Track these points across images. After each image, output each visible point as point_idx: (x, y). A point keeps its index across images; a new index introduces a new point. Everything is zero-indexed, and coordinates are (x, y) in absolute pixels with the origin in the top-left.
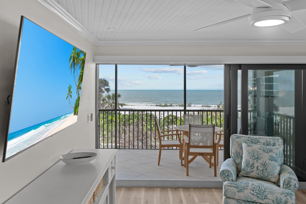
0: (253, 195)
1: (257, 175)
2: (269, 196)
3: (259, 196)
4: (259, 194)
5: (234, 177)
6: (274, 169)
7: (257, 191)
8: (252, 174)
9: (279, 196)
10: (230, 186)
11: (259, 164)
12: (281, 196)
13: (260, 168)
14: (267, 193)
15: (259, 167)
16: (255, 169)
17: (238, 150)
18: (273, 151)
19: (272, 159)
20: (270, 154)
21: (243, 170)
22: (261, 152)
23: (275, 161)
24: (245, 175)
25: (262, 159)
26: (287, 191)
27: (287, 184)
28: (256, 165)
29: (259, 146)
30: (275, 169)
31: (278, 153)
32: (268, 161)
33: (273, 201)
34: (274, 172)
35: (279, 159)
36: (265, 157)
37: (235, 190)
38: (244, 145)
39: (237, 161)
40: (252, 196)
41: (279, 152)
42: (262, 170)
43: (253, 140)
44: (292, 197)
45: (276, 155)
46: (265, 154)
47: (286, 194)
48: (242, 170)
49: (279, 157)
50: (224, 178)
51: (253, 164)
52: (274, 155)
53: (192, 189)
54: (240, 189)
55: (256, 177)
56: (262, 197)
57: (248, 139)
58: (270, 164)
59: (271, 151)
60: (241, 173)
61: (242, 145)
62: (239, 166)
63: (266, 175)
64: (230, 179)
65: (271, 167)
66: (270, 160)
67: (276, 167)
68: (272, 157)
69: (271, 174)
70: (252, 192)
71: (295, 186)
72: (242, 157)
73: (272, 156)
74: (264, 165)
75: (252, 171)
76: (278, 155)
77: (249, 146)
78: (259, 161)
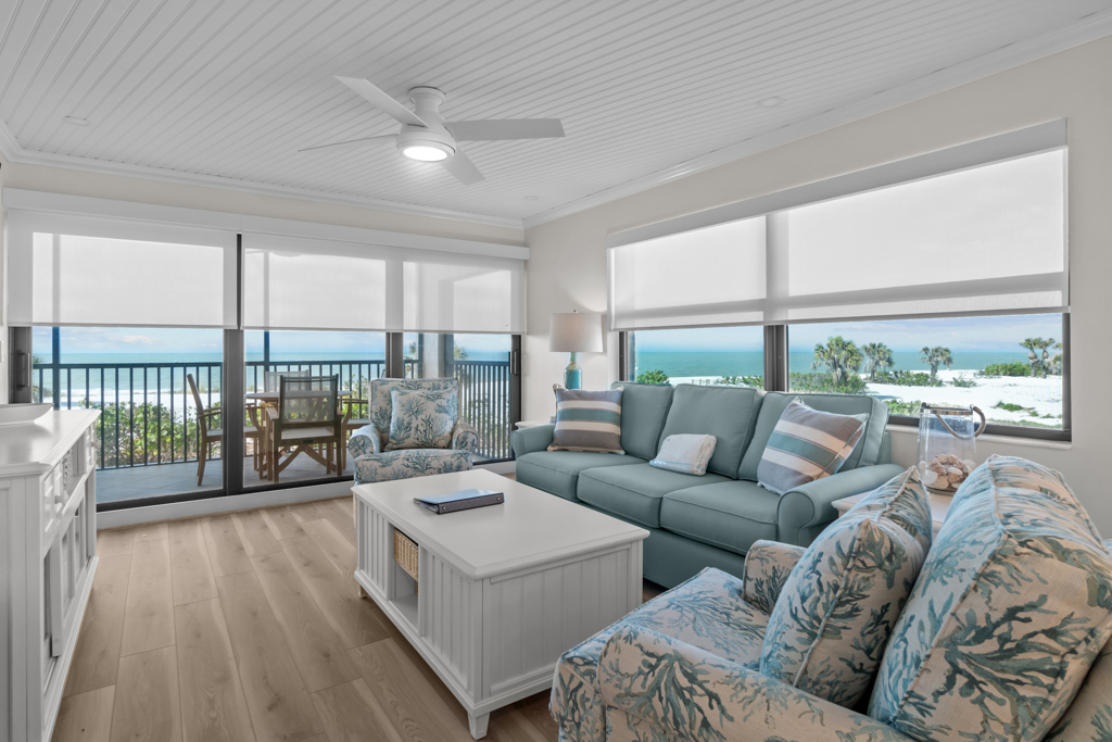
0: (408, 466)
1: (417, 442)
2: (434, 463)
3: (417, 465)
4: (417, 463)
5: (375, 447)
6: (444, 425)
7: (414, 459)
8: (407, 442)
9: (449, 458)
10: (368, 460)
11: (420, 422)
12: (451, 460)
13: (422, 428)
14: (430, 459)
15: (420, 426)
16: (413, 430)
17: (384, 405)
18: (443, 396)
19: (441, 410)
20: (438, 401)
21: (393, 437)
22: (423, 400)
23: (445, 412)
24: (395, 446)
25: (424, 412)
26: (461, 451)
27: (462, 443)
28: (413, 426)
29: (419, 392)
32: (434, 414)
33: (440, 470)
36: (430, 408)
37: (377, 464)
38: (394, 394)
39: (382, 427)
40: (406, 469)
42: (425, 431)
44: (468, 458)
45: (447, 403)
46: (430, 403)
47: (459, 455)
48: (391, 440)
50: (357, 450)
51: (409, 424)
52: (444, 403)
53: (288, 508)
54: (385, 461)
55: (415, 445)
57: (400, 383)
58: (437, 419)
59: (439, 396)
60: (389, 445)
61: (390, 396)
62: (385, 435)
63: (431, 438)
64: (368, 450)
65: (439, 423)
66: (437, 411)
68: (441, 407)
69: (439, 434)
70: (406, 462)
72: (390, 418)
73: (440, 404)
74: (428, 422)
75: (408, 437)
77: (403, 394)
78: (419, 417)
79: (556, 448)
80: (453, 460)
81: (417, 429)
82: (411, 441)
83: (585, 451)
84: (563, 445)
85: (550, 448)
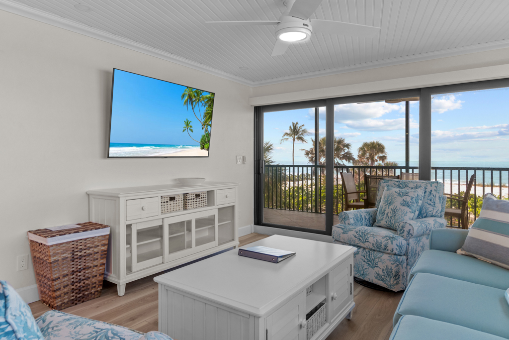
0: (356, 237)
1: (386, 224)
2: (371, 239)
3: (360, 238)
4: (361, 236)
6: (403, 215)
7: (360, 233)
9: (380, 239)
10: (338, 227)
11: (390, 210)
12: (382, 240)
13: (390, 215)
14: (369, 235)
15: (389, 213)
16: (386, 215)
18: (409, 194)
19: (405, 204)
20: (404, 198)
22: (396, 195)
23: (407, 206)
25: (394, 204)
27: (401, 230)
28: (386, 212)
30: (405, 215)
31: (414, 197)
32: (399, 207)
33: (373, 245)
34: (402, 219)
35: (415, 205)
36: (399, 200)
38: (385, 190)
40: (355, 239)
41: (416, 196)
42: (391, 217)
43: (401, 184)
44: (393, 241)
45: (411, 199)
46: (399, 198)
47: (388, 238)
48: (376, 220)
49: (415, 202)
50: (342, 221)
51: (385, 210)
52: (408, 199)
55: (385, 226)
56: (363, 240)
57: (395, 183)
58: (400, 210)
59: (406, 194)
63: (393, 223)
65: (400, 214)
66: (401, 204)
67: (406, 213)
68: (405, 202)
69: (398, 221)
70: (355, 234)
71: (409, 232)
73: (405, 200)
74: (394, 211)
75: (382, 219)
76: (414, 199)
78: (390, 207)
79: (463, 252)
80: (383, 240)
81: (387, 216)
82: (383, 223)
83: (492, 264)
84: (468, 252)
85: (459, 251)
